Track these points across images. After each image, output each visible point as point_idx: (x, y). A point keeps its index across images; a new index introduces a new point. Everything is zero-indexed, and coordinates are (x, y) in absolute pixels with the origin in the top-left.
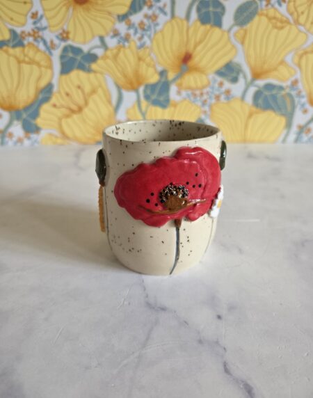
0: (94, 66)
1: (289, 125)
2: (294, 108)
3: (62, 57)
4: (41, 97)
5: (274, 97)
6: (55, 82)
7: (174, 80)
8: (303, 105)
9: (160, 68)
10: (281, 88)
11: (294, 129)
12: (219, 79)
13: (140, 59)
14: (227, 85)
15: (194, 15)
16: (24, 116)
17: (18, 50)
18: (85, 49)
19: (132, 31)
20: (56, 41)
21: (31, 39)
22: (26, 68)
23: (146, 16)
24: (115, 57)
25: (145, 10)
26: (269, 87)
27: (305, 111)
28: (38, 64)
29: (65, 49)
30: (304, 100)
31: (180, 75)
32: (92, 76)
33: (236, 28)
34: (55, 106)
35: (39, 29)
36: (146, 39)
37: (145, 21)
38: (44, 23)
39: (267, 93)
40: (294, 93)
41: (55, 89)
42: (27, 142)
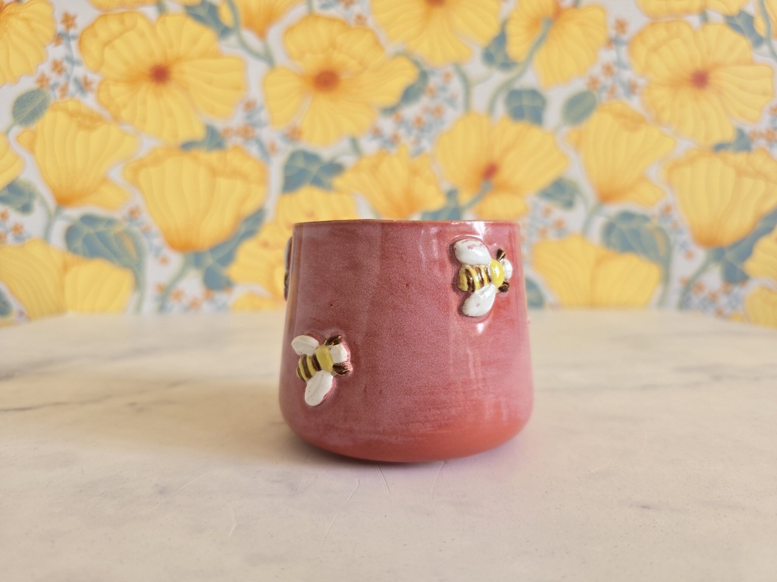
0: (338, 182)
1: (666, 278)
2: (669, 249)
3: (287, 167)
4: (243, 229)
5: (636, 233)
6: (270, 206)
7: (471, 205)
8: (683, 246)
9: (446, 186)
10: (645, 218)
11: (676, 286)
12: (544, 204)
13: (414, 172)
14: (558, 213)
15: (501, 109)
16: (209, 261)
17: (214, 157)
18: (326, 154)
19: (402, 132)
20: (280, 144)
21: (238, 140)
22: (223, 183)
23: (426, 110)
24: (374, 169)
25: (425, 101)
26: (627, 216)
27: (689, 255)
28: (245, 177)
29: (293, 156)
30: (686, 237)
31: (480, 197)
32: (333, 197)
33: (566, 129)
34: (265, 245)
35: (254, 125)
36: (425, 143)
37: (426, 118)
38: (263, 115)
39: (624, 226)
40: (667, 226)
41: (269, 217)
42: (206, 307)
